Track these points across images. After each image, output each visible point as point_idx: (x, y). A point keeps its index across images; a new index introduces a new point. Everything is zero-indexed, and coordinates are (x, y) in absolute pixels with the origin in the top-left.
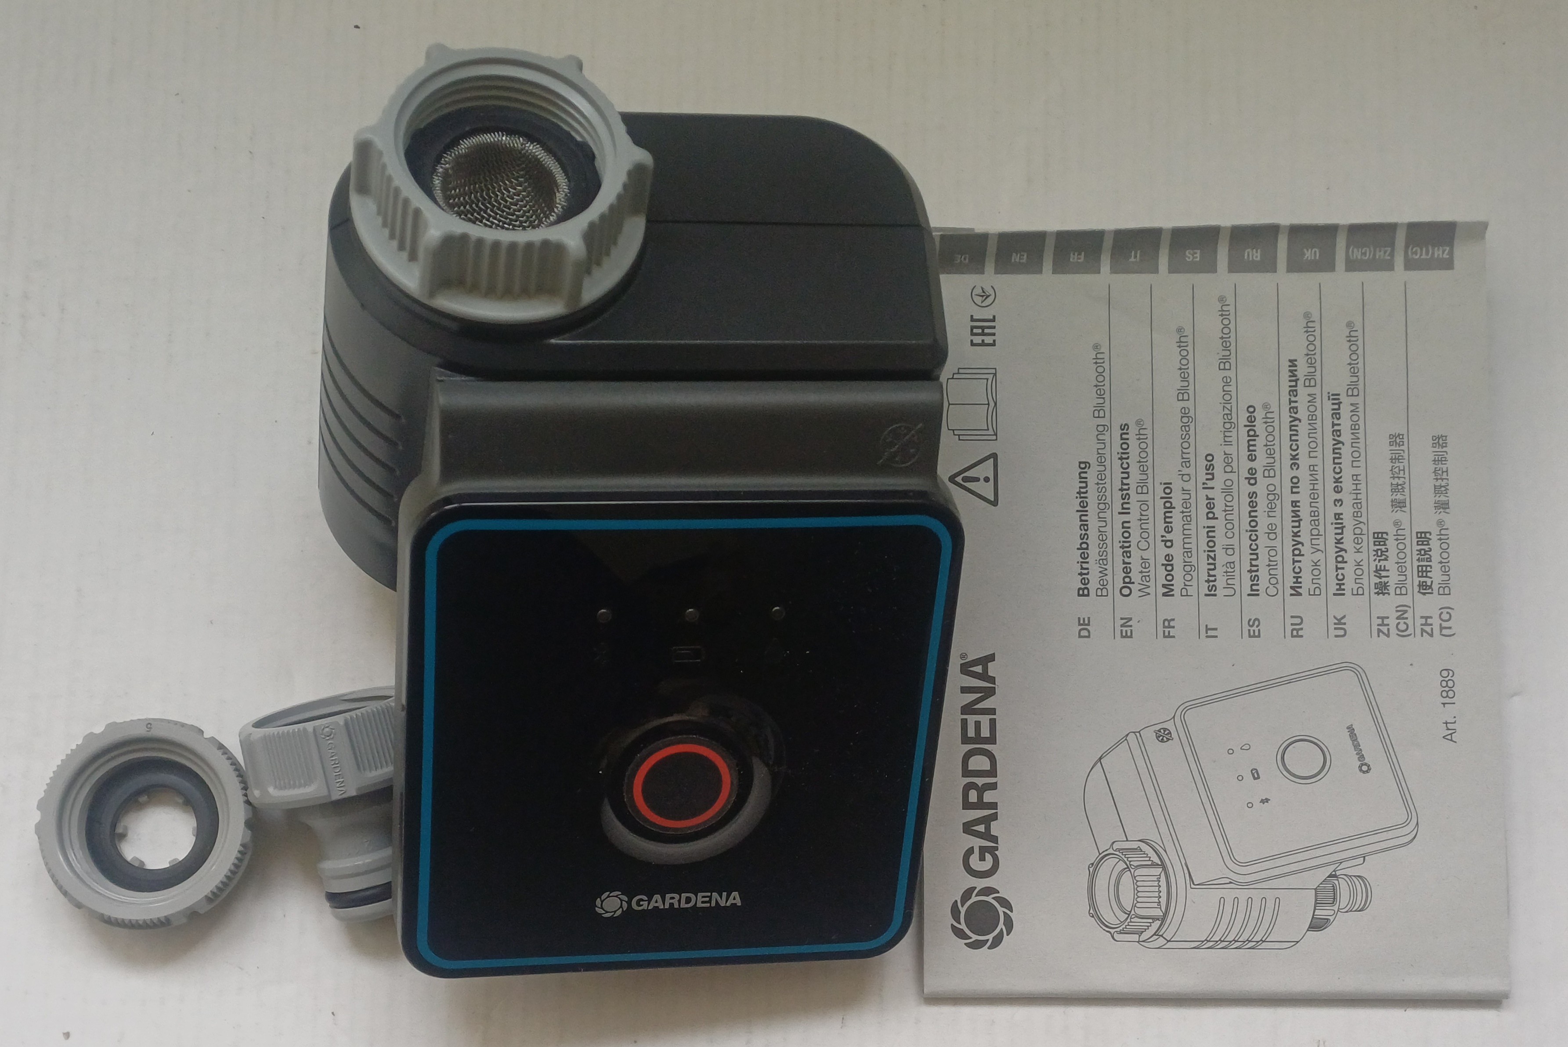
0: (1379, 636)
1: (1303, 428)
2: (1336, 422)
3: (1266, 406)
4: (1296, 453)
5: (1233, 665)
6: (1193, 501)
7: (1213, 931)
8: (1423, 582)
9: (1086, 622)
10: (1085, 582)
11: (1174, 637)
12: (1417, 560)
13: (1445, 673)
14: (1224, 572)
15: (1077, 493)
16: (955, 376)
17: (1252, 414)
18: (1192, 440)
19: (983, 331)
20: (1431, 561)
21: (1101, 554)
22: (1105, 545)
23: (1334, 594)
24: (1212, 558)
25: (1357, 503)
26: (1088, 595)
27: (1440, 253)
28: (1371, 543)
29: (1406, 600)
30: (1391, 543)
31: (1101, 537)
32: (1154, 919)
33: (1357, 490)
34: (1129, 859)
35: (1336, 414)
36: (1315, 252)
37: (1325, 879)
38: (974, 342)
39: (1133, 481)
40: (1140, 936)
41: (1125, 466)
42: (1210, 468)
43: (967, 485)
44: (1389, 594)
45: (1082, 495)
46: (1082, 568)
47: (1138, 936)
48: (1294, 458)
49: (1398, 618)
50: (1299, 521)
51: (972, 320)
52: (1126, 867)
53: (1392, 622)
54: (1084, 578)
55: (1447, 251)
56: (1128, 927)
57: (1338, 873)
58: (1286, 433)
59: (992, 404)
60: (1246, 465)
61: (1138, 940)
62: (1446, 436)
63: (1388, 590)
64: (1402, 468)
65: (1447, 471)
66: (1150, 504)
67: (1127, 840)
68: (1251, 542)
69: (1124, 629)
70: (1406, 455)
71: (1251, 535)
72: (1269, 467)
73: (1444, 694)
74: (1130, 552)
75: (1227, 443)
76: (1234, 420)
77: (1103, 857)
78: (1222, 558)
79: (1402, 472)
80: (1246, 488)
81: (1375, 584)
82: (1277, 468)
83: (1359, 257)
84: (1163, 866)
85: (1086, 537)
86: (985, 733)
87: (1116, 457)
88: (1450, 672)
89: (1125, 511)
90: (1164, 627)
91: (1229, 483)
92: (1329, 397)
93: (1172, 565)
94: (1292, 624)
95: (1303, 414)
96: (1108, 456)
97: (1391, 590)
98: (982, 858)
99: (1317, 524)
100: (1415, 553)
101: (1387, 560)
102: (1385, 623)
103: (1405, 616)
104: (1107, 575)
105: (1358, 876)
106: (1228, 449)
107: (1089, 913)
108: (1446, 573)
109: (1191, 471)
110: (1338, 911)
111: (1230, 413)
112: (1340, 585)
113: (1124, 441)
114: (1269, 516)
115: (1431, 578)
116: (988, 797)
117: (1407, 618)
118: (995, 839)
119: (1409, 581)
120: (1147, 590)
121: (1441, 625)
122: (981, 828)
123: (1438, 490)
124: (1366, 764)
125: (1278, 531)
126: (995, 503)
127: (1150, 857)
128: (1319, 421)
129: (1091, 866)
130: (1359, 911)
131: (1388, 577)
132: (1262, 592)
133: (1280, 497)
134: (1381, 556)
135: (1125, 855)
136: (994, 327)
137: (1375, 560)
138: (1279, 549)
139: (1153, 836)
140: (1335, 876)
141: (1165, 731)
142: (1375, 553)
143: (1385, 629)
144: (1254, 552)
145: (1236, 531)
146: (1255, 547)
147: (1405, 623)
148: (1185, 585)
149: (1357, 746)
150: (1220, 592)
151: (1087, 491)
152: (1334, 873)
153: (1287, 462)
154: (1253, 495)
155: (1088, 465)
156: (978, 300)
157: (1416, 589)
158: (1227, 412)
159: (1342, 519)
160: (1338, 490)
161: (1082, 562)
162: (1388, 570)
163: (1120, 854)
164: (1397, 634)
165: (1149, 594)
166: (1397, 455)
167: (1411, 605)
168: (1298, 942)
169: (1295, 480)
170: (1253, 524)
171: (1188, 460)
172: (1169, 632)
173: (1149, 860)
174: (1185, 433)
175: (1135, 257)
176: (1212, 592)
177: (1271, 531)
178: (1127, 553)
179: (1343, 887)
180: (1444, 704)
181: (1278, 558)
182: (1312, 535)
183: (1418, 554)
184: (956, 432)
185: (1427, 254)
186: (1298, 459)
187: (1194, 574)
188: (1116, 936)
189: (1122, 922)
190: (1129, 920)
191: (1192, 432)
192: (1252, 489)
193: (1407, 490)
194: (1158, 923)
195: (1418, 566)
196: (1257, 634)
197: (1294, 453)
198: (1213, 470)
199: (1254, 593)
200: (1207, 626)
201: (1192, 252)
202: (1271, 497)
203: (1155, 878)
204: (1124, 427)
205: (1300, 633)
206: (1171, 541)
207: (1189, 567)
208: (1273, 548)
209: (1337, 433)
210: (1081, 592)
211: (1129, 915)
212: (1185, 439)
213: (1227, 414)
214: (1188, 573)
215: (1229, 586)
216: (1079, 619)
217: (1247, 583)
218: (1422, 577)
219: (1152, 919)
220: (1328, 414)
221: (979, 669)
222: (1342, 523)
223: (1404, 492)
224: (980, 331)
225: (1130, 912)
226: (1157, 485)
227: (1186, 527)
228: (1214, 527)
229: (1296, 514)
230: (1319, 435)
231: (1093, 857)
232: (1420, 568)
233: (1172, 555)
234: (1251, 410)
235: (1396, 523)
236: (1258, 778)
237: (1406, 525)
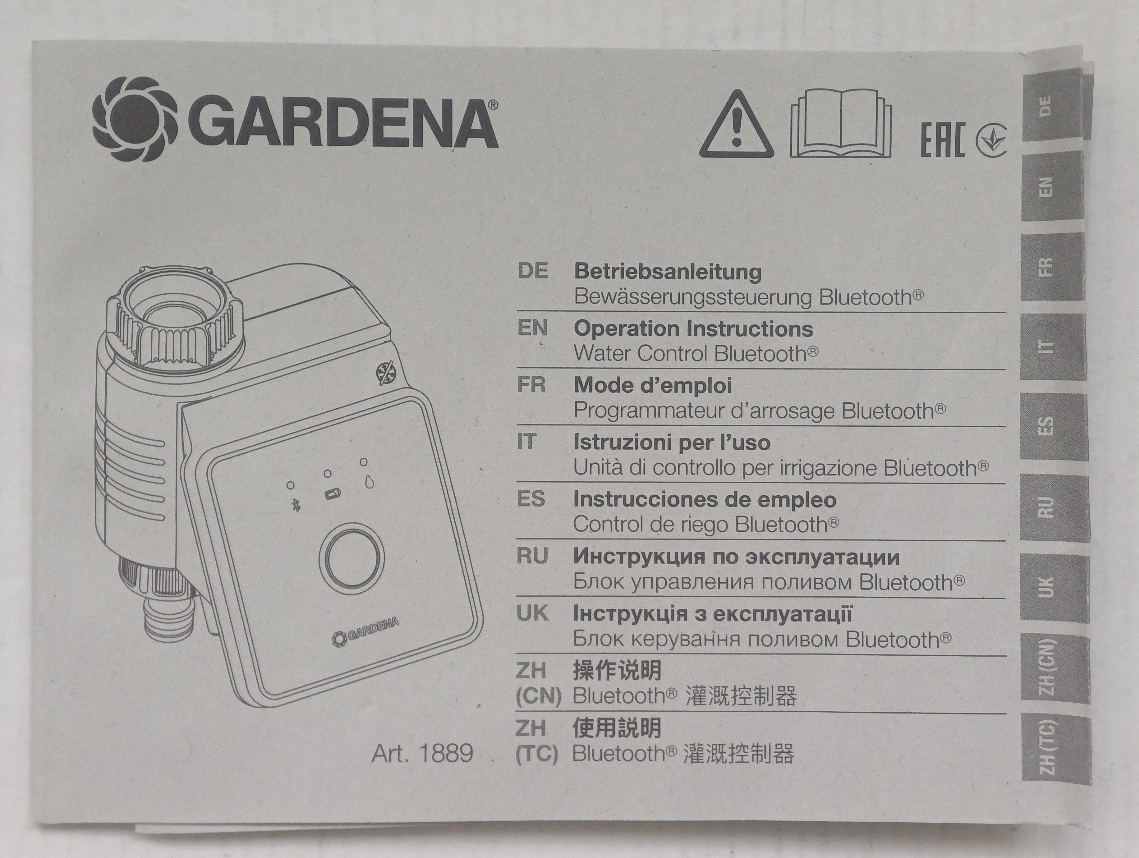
0: (518, 663)
1: (804, 571)
2: (813, 615)
3: (835, 521)
4: (770, 560)
5: (481, 469)
6: (706, 420)
7: (120, 432)
8: (592, 725)
9: (541, 273)
10: (596, 273)
11: (520, 390)
12: (622, 718)
13: (466, 750)
14: (608, 460)
15: (718, 265)
16: (880, 102)
17: (823, 503)
18: (788, 421)
19: (943, 140)
20: (620, 736)
21: (633, 295)
22: (646, 301)
23: (576, 607)
24: (627, 444)
25: (701, 640)
26: (578, 276)
27: (1047, 761)
28: (645, 658)
29: (567, 702)
30: (645, 684)
31: (657, 296)
32: (137, 354)
33: (719, 640)
34: (218, 323)
35: (822, 616)
36: (1049, 593)
37: (188, 582)
38: (927, 127)
39: (733, 340)
40: (114, 333)
41: (755, 330)
42: (751, 444)
43: (730, 115)
44: (576, 679)
45: (715, 272)
46: (614, 270)
47: (115, 331)
48: (764, 558)
49: (543, 690)
50: (676, 562)
51: (959, 125)
52: (208, 318)
53: (538, 682)
54: (600, 272)
55: (1047, 771)
56: (126, 317)
57: (197, 599)
58: (798, 548)
59: (841, 151)
60: (755, 493)
61: (108, 331)
62: (791, 762)
63: (581, 678)
64: (748, 701)
65: (742, 762)
66: (702, 364)
67: (244, 321)
68: (648, 497)
69: (531, 324)
70: (764, 707)
71: (658, 498)
72: (751, 524)
73: (439, 748)
74: (637, 334)
75: (784, 469)
76: (816, 478)
77: (222, 288)
78: (626, 457)
79: (742, 701)
80: (722, 492)
81: (590, 661)
82: (749, 535)
83: (1041, 652)
84: (208, 368)
85: (658, 276)
86: (389, 132)
87: (767, 318)
88: (468, 757)
89: (692, 329)
90: (534, 378)
91: (729, 469)
92: (847, 606)
93: (618, 390)
94: (536, 549)
95: (823, 571)
96: (768, 307)
97: (582, 682)
98: (217, 122)
99: (672, 586)
100: (632, 716)
101: (622, 678)
102: (536, 672)
103: (546, 700)
104: (605, 302)
105: (193, 624)
106: (775, 470)
107: (144, 267)
108: (604, 755)
109: (747, 419)
110: (146, 598)
111: (826, 473)
112: (589, 614)
113: (789, 330)
114: (683, 522)
115: (597, 735)
116: (301, 133)
117: (542, 701)
118: (243, 140)
119: (593, 706)
120: (584, 355)
121: (534, 747)
122: (258, 122)
123: (717, 749)
124: (345, 641)
125: (663, 534)
126: (705, 152)
127: (220, 350)
128: (813, 592)
129: (209, 270)
130: (145, 626)
131: (599, 679)
132: (579, 510)
133: (710, 538)
134: (627, 670)
135: (224, 317)
136: (948, 154)
137: (623, 662)
138: (638, 534)
139: (249, 356)
140: (193, 595)
141: (392, 375)
142: (632, 662)
143: (528, 671)
144: (635, 501)
145: (664, 477)
146: (642, 503)
147: (536, 699)
148: (590, 409)
149: (369, 630)
150: (581, 454)
151: (720, 278)
152: (197, 593)
153: (759, 548)
154: (712, 500)
155: (756, 280)
156: (987, 133)
157: (582, 716)
158: (828, 469)
159: (679, 619)
160: (718, 615)
161: (622, 269)
162: (608, 679)
163: (225, 311)
164: (520, 689)
165: (579, 359)
166: (765, 696)
167: (561, 708)
168: (105, 542)
169: (732, 558)
170: (673, 501)
171: (761, 415)
172: (527, 384)
173: (216, 349)
174: (799, 412)
175: (1043, 348)
176: (580, 444)
177: (663, 525)
178: (634, 330)
179: (180, 605)
180: (425, 747)
181: (626, 533)
182: (657, 579)
183: (629, 719)
184: (802, 101)
185: (1045, 745)
186: (761, 563)
187: (605, 420)
188: (115, 302)
189: (133, 310)
190: (135, 319)
191: (799, 421)
192: (721, 501)
193: (716, 707)
194: (131, 357)
195: (613, 719)
196: (523, 501)
197: (769, 558)
198: (748, 448)
199: (579, 499)
200: (535, 435)
201: (1051, 425)
202: (710, 526)
203: (192, 356)
204: (808, 331)
205: (524, 560)
206: (651, 390)
207: (615, 414)
208: (640, 526)
209: (797, 617)
210: (582, 267)
211: (143, 320)
212: (791, 412)
213: (824, 469)
214: (607, 411)
215: (589, 466)
216: (546, 264)
217: (593, 490)
218: (599, 724)
219: (137, 351)
220: (825, 605)
221: (476, 125)
222: (673, 619)
223: (715, 703)
224: (943, 135)
225: (147, 322)
226: (729, 373)
227: (670, 410)
228: (669, 448)
229: (686, 558)
230: (793, 591)
231: (220, 274)
232: (611, 722)
233: (631, 390)
234: (831, 502)
235: (672, 692)
236: (328, 498)
237: (671, 704)
